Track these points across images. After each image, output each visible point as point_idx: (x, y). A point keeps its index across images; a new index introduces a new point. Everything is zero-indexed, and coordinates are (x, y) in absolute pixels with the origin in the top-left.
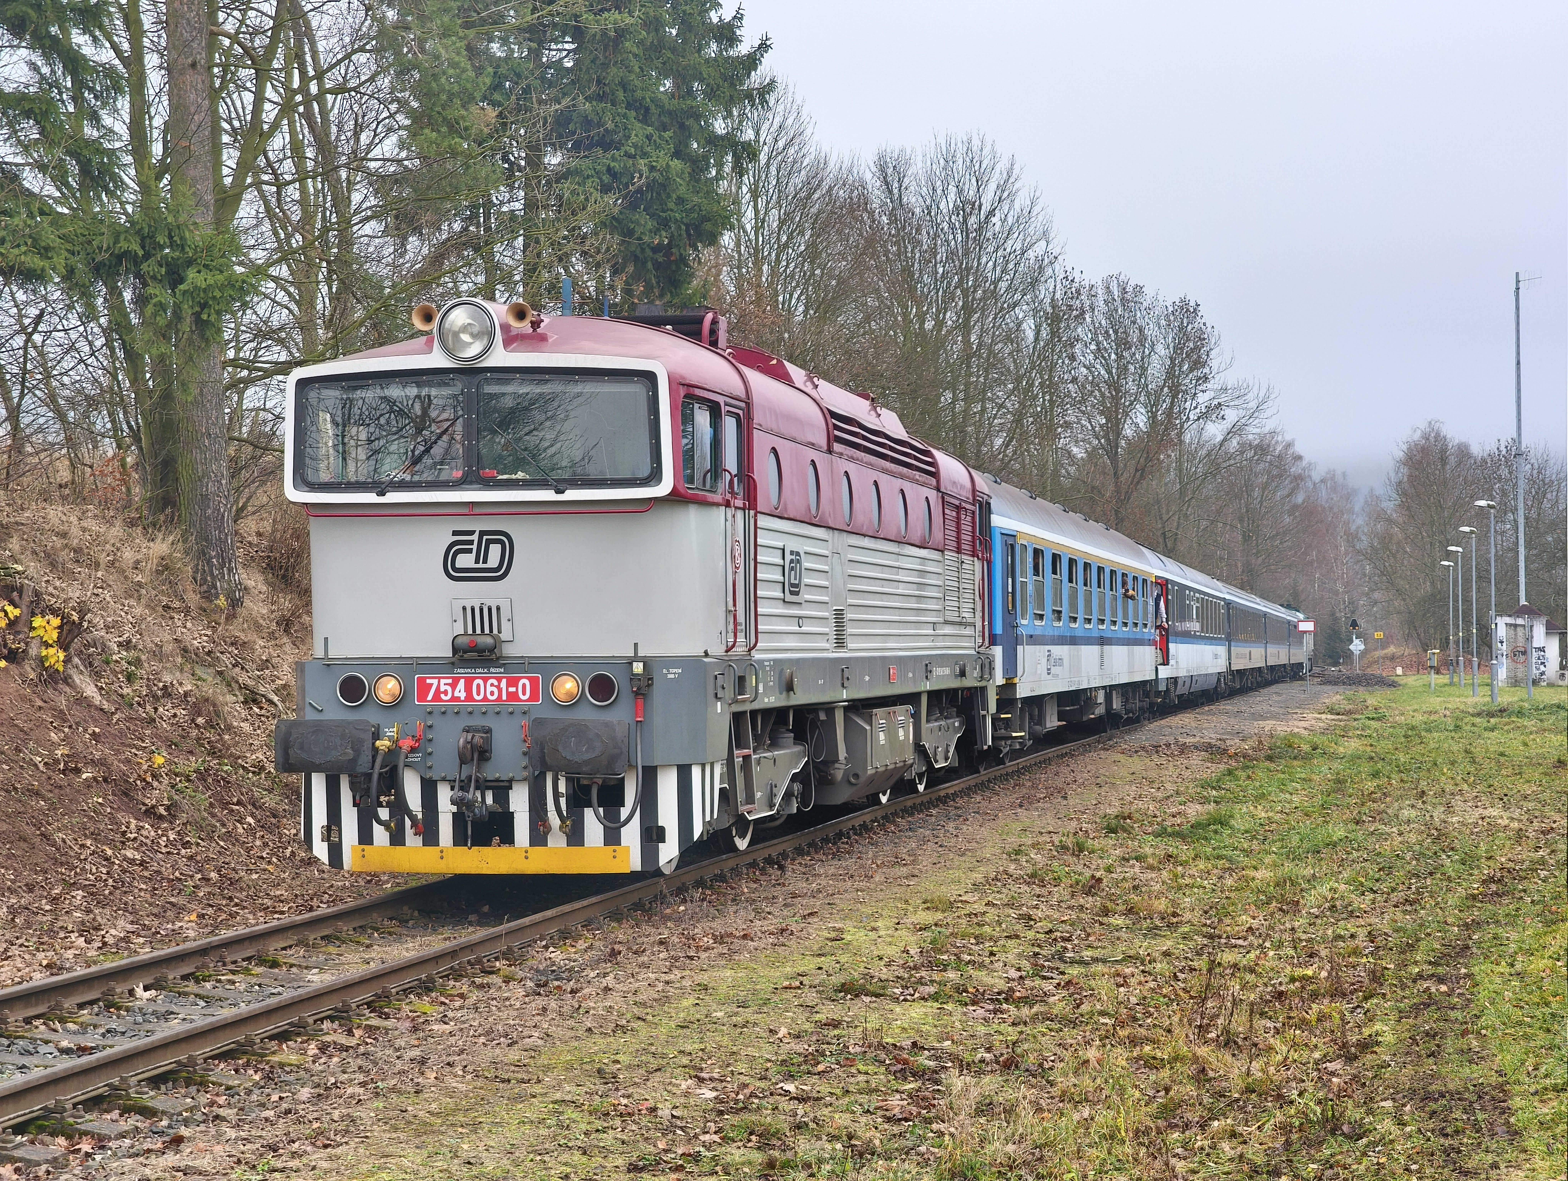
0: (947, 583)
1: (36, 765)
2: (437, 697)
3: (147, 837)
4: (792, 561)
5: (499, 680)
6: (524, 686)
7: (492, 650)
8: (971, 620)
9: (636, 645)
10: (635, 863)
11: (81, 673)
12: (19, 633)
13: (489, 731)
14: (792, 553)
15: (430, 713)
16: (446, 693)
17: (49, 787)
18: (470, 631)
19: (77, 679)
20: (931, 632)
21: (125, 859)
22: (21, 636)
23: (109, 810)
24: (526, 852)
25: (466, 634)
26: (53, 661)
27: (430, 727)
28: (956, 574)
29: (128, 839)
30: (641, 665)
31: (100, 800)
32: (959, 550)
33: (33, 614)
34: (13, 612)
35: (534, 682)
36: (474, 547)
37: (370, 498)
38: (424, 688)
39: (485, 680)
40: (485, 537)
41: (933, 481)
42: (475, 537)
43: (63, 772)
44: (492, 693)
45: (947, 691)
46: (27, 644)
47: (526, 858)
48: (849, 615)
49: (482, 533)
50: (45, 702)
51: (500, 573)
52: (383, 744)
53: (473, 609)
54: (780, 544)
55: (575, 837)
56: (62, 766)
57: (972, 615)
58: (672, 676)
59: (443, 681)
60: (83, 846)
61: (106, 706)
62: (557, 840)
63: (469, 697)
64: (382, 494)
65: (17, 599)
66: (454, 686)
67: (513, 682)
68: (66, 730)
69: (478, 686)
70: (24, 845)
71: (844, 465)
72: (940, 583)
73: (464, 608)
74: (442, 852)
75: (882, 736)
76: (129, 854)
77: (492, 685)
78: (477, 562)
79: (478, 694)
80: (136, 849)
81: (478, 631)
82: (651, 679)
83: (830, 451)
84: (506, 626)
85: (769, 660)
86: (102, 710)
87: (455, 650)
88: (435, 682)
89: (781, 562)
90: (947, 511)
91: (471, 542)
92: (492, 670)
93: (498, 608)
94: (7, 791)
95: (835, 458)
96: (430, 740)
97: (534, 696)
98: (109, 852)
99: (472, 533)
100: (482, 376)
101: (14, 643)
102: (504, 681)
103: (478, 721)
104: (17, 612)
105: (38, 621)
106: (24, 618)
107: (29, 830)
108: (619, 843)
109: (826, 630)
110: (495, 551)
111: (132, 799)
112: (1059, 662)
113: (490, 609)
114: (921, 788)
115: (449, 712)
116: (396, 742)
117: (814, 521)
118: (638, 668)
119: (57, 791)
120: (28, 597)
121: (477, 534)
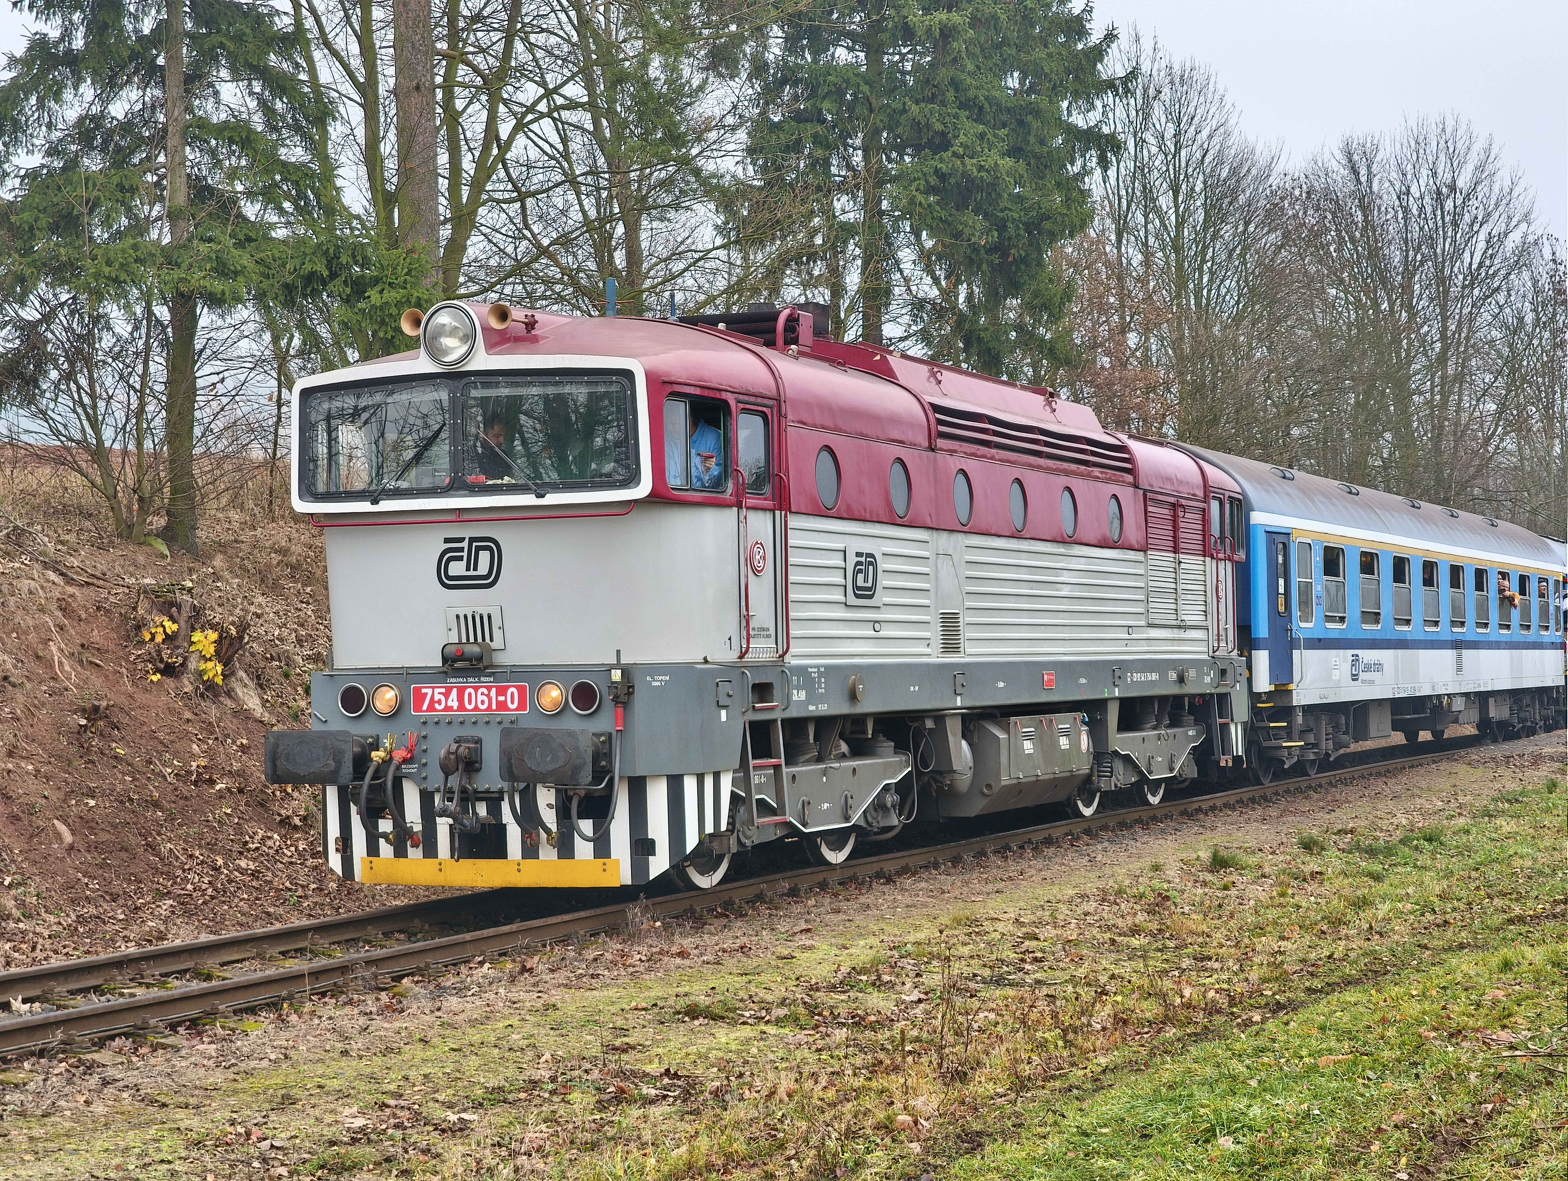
0: (1151, 584)
1: (164, 777)
2: (431, 708)
3: (271, 848)
4: (858, 563)
5: (489, 689)
6: (512, 694)
7: (480, 659)
8: (1204, 624)
9: (618, 652)
10: (625, 876)
11: (246, 686)
12: (178, 647)
13: (479, 741)
14: (859, 554)
15: (425, 723)
16: (439, 702)
17: (173, 798)
18: (464, 640)
19: (239, 691)
20: (1127, 636)
21: (238, 869)
22: (180, 651)
23: (236, 820)
24: (519, 865)
25: (460, 643)
26: (211, 674)
27: (425, 737)
28: (1173, 575)
29: (249, 850)
30: (619, 672)
31: (229, 811)
32: (1176, 550)
33: (193, 629)
34: (171, 627)
35: (522, 691)
36: (465, 554)
37: (364, 506)
38: (420, 698)
39: (476, 689)
40: (474, 544)
41: (1129, 478)
42: (465, 544)
43: (195, 783)
44: (483, 702)
45: (1163, 699)
46: (186, 659)
47: (519, 871)
48: (965, 619)
49: (472, 540)
50: (196, 715)
51: (490, 580)
52: (377, 756)
53: (466, 617)
54: (841, 546)
55: (566, 850)
56: (193, 778)
57: (1203, 618)
58: (658, 684)
59: (437, 691)
60: (191, 856)
61: (266, 718)
62: (548, 853)
63: (461, 707)
64: (375, 502)
65: (175, 614)
66: (447, 695)
67: (502, 691)
68: (210, 742)
69: (470, 695)
70: (124, 855)
71: (955, 463)
72: (1142, 585)
73: (458, 617)
74: (440, 864)
75: (1028, 746)
76: (243, 863)
77: (483, 694)
78: (468, 569)
79: (470, 703)
80: (254, 860)
81: (472, 640)
82: (633, 687)
83: (932, 448)
84: (497, 633)
85: (818, 667)
86: (261, 722)
87: (445, 660)
88: (430, 691)
89: (842, 564)
90: (1150, 509)
91: (461, 550)
92: (482, 679)
93: (489, 617)
94: (121, 802)
95: (939, 456)
96: (425, 751)
97: (521, 707)
98: (220, 862)
99: (461, 540)
100: (465, 381)
101: (171, 656)
102: (494, 690)
103: (468, 732)
104: (175, 627)
105: (197, 636)
106: (183, 633)
107: (134, 840)
108: (608, 856)
109: (927, 634)
110: (484, 557)
111: (267, 810)
112: (1378, 667)
113: (482, 617)
114: (1154, 800)
115: (442, 722)
116: (390, 753)
117: (899, 521)
118: (616, 675)
119: (182, 802)
120: (186, 612)
121: (467, 541)
